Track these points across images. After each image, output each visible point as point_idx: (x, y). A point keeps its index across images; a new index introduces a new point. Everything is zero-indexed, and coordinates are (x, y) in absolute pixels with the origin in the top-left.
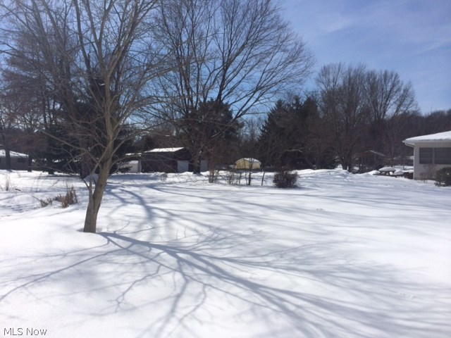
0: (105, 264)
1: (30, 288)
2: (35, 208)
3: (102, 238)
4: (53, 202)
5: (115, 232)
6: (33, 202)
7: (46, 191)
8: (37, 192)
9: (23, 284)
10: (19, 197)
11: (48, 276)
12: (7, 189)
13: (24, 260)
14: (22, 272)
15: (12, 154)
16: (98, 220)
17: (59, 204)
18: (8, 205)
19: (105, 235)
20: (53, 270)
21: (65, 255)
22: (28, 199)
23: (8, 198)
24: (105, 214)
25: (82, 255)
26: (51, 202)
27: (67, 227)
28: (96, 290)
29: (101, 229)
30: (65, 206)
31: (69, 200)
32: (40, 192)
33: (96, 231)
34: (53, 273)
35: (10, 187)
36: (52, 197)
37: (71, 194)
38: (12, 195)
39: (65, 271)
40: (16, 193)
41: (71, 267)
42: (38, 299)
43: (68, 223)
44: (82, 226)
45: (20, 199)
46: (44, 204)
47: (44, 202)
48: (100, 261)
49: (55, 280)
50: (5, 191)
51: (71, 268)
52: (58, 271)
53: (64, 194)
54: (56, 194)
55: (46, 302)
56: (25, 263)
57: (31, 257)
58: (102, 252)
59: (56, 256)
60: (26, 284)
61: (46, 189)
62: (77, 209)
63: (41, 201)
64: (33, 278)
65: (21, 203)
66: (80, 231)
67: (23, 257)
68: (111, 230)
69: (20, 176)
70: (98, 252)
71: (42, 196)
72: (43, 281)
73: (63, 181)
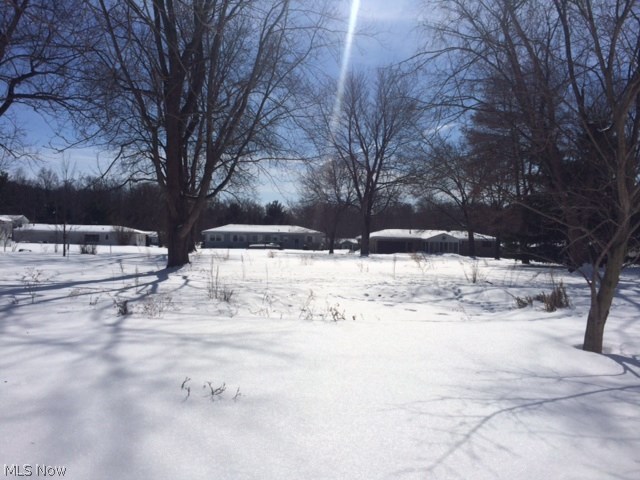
0: (626, 404)
1: (518, 414)
2: (510, 309)
3: (614, 362)
4: (534, 302)
5: (634, 357)
6: (507, 300)
7: (522, 287)
8: (510, 286)
9: (509, 407)
10: (489, 292)
11: (540, 403)
12: (474, 281)
13: (506, 376)
14: (506, 391)
15: (477, 236)
16: (605, 335)
17: (543, 306)
18: (477, 301)
19: (618, 359)
20: (546, 396)
21: (560, 379)
22: (500, 295)
23: (476, 292)
24: (615, 327)
25: (586, 384)
26: (531, 301)
27: (558, 339)
28: (615, 439)
29: (610, 349)
30: (551, 309)
31: (556, 301)
32: (515, 286)
33: (603, 352)
34: (547, 401)
35: (478, 278)
36: (532, 296)
37: (559, 292)
38: (480, 288)
39: (563, 401)
40: (485, 286)
41: (571, 397)
42: (530, 432)
43: (559, 334)
44: (581, 340)
45: (491, 295)
46: (522, 304)
47: (521, 301)
48: (615, 397)
49: (551, 412)
50: (472, 284)
51: (572, 400)
52: (554, 400)
53: (549, 292)
54: (537, 292)
55: (543, 439)
56: (508, 380)
57: (514, 373)
58: (615, 384)
59: (548, 377)
60: (513, 408)
61: (522, 284)
62: (569, 316)
63: (518, 299)
64: (521, 402)
65: (492, 300)
66: (578, 347)
67: (503, 371)
68: (628, 353)
69: (487, 265)
70: (609, 383)
71: (519, 293)
72: (535, 409)
73: (545, 273)
